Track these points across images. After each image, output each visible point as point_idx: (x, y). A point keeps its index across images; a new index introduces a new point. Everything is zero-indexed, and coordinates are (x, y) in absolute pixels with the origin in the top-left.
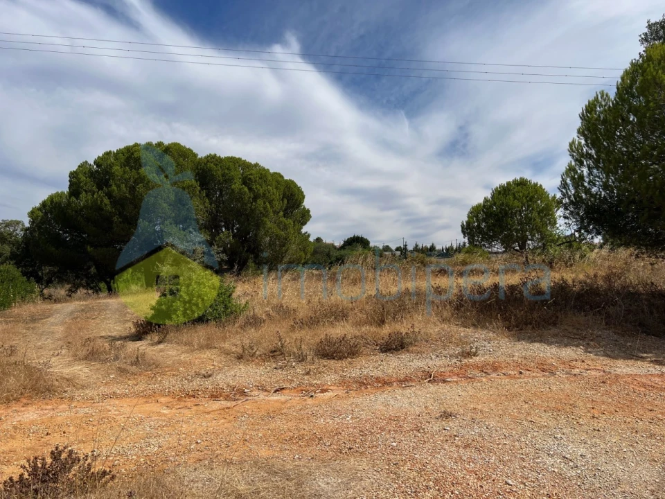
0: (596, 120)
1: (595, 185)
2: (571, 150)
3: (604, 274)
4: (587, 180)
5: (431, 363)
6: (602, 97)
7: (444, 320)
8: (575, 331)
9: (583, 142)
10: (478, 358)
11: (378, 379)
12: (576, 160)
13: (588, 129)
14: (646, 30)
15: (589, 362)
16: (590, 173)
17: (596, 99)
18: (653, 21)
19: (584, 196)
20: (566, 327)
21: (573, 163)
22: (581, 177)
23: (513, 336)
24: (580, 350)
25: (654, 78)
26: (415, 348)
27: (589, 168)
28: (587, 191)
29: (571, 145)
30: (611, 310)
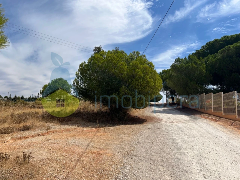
0: (83, 68)
1: (82, 84)
2: (76, 74)
3: (83, 108)
4: (80, 83)
5: (39, 132)
6: (84, 62)
7: (40, 121)
8: (75, 122)
9: (79, 73)
10: (52, 130)
11: (24, 137)
12: (77, 77)
13: (81, 70)
14: (95, 48)
15: (78, 129)
16: (81, 81)
17: (83, 63)
18: (96, 47)
19: (79, 87)
20: (73, 121)
21: (77, 78)
22: (78, 82)
23: (60, 124)
24: (76, 126)
25: (95, 62)
26: (33, 129)
27: (81, 80)
28: (80, 86)
29: (76, 73)
30: (84, 117)
